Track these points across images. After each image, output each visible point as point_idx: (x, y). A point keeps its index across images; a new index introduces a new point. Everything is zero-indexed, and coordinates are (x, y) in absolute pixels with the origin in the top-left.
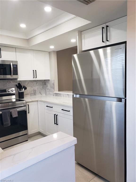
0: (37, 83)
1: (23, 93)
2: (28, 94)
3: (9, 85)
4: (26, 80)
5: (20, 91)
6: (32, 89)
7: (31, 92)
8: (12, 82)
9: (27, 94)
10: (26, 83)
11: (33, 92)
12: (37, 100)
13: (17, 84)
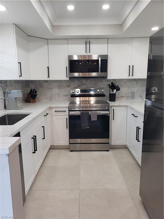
0: (137, 83)
1: (115, 94)
2: (123, 97)
3: (101, 85)
4: (122, 79)
5: (112, 92)
6: (130, 90)
7: (128, 94)
8: (105, 81)
9: (121, 97)
10: (123, 83)
11: (130, 95)
12: (125, 104)
13: (110, 83)
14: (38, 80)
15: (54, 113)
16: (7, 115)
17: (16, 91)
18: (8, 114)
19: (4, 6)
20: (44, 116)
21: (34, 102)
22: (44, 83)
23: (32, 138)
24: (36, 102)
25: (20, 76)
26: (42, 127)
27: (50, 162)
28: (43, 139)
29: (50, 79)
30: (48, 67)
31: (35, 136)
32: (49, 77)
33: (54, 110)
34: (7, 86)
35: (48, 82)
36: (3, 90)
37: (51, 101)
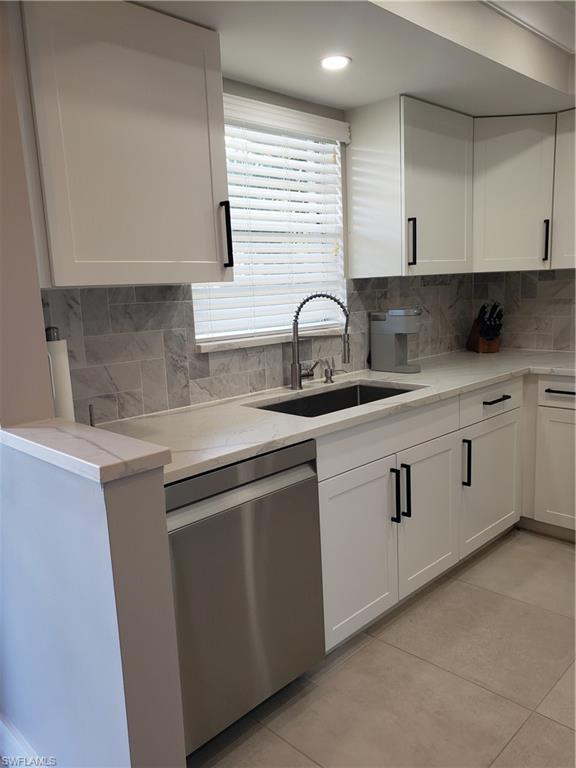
14: (518, 272)
15: (543, 399)
16: (360, 386)
17: (401, 312)
18: (364, 384)
19: (342, 56)
20: (485, 403)
21: (491, 350)
22: (540, 280)
23: (392, 470)
24: (498, 351)
25: (410, 264)
26: (464, 441)
27: (487, 574)
28: (464, 484)
29: (553, 268)
30: (547, 222)
31: (408, 468)
32: (546, 259)
33: (543, 385)
34: (388, 296)
35: (554, 278)
36: (366, 309)
37: (561, 349)
